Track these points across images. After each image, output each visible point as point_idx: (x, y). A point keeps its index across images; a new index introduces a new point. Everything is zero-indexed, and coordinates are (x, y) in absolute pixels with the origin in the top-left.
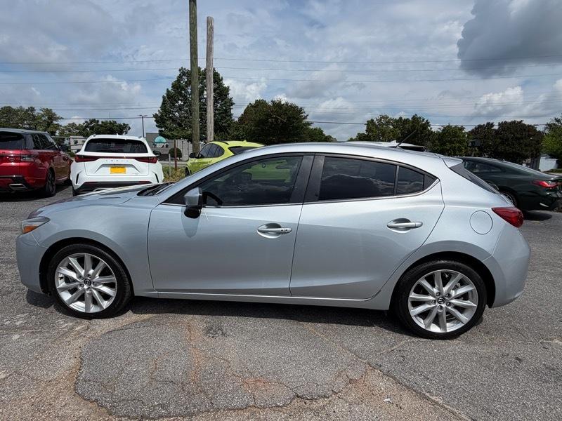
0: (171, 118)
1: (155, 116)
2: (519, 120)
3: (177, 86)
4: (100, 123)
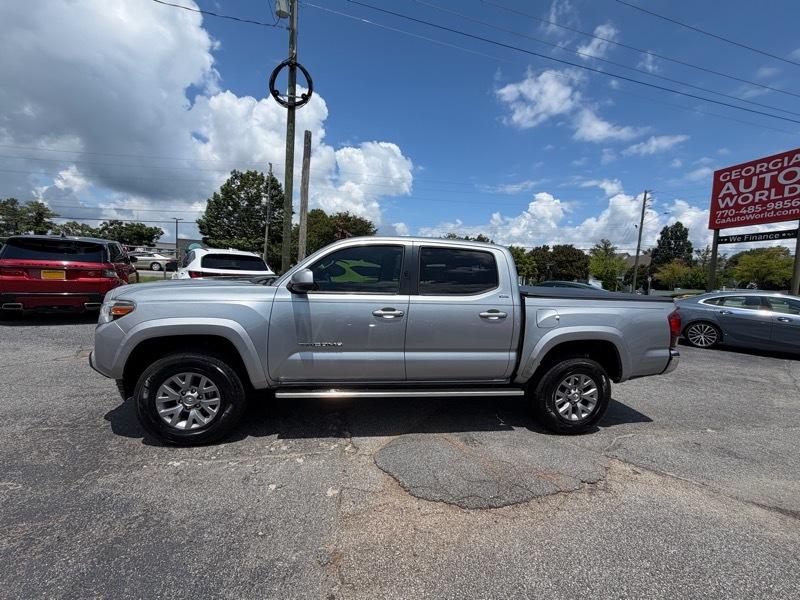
0: (219, 224)
1: (198, 222)
2: (569, 244)
3: (227, 190)
4: (124, 225)
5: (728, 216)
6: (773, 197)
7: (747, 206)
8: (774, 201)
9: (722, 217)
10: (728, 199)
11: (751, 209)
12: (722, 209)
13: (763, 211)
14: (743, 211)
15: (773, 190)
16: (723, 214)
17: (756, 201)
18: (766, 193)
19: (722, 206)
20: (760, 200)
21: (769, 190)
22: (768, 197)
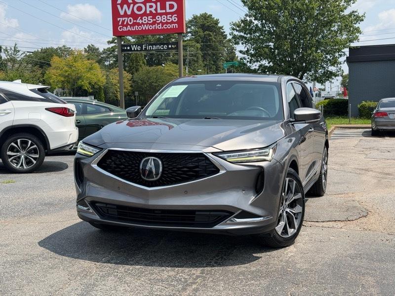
5: (127, 24)
6: (159, 11)
7: (142, 16)
8: (161, 14)
9: (123, 24)
10: (125, 6)
11: (145, 19)
12: (122, 16)
13: (154, 23)
14: (140, 21)
15: (159, 4)
16: (123, 21)
17: (148, 12)
18: (154, 5)
19: (122, 13)
20: (150, 11)
21: (155, 3)
22: (156, 10)
